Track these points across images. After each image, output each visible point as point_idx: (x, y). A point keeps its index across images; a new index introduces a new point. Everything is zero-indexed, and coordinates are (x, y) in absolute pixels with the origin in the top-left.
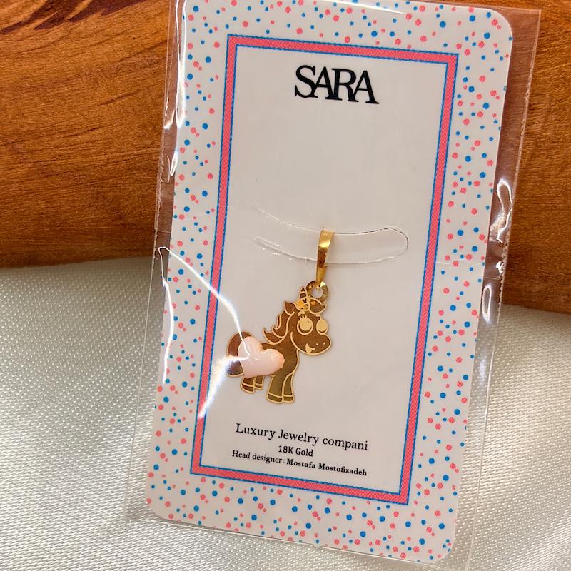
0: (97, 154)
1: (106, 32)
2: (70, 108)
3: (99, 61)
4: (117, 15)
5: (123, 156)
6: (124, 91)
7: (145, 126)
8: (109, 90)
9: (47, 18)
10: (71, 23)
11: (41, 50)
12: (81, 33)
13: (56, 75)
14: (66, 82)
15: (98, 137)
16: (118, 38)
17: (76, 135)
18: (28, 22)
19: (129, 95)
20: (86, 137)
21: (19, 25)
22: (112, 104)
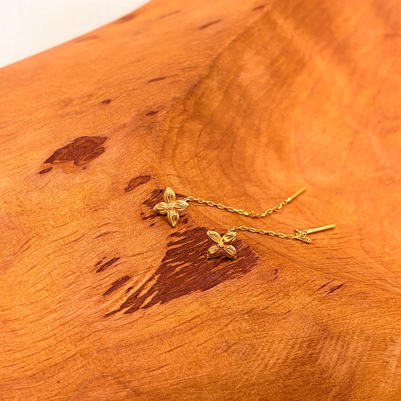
0: (166, 380)
1: (163, 313)
2: (149, 356)
3: (162, 329)
4: (168, 304)
5: (181, 380)
6: (177, 344)
7: (190, 363)
8: (169, 345)
9: (129, 308)
10: (143, 309)
11: (129, 325)
12: (150, 314)
13: (139, 338)
14: (145, 341)
15: (166, 371)
16: (171, 316)
17: (154, 370)
18: (119, 310)
19: (181, 346)
20: (159, 371)
21: (115, 312)
22: (172, 352)
